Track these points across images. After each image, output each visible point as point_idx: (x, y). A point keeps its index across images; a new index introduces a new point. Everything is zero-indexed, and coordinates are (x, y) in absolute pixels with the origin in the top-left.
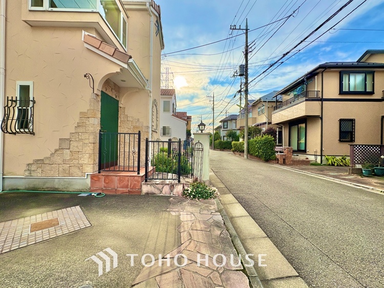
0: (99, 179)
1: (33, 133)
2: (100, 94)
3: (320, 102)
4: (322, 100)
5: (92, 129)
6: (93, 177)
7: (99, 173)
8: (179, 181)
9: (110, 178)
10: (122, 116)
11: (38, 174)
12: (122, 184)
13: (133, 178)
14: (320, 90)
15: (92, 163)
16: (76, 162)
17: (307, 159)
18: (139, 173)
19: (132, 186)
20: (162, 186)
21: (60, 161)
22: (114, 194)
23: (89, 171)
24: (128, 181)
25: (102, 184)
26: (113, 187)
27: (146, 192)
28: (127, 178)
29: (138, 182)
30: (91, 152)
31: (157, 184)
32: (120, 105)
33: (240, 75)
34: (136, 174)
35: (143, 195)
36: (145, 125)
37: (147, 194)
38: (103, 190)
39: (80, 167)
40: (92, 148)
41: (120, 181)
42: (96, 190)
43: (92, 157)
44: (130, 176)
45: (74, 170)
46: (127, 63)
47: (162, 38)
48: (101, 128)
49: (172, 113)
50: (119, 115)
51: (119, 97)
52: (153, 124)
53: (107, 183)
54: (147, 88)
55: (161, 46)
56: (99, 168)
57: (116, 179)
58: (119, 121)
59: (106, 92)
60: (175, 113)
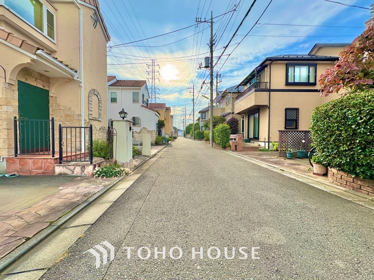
0: (14, 162)
2: (16, 83)
3: (268, 93)
4: (270, 90)
5: (5, 116)
6: (8, 160)
7: (16, 156)
8: (91, 163)
9: (25, 160)
10: (54, 105)
12: (36, 166)
13: (46, 160)
14: (268, 81)
15: (7, 147)
17: (260, 145)
18: (53, 156)
19: (46, 168)
20: (73, 167)
22: (29, 175)
23: (4, 155)
24: (42, 163)
25: (17, 166)
26: (27, 169)
27: (59, 173)
28: (40, 161)
29: (51, 164)
30: (5, 137)
31: (69, 165)
32: (51, 94)
33: (205, 67)
34: (51, 157)
35: (56, 176)
36: (76, 113)
37: (60, 174)
38: (18, 172)
40: (6, 134)
41: (34, 163)
42: (12, 171)
43: (7, 142)
44: (44, 159)
46: (35, 54)
47: (105, 30)
48: (20, 115)
49: (142, 104)
50: (50, 104)
51: (49, 87)
52: (90, 113)
53: (22, 165)
54: (75, 78)
55: (106, 38)
56: (16, 152)
57: (30, 161)
58: (50, 110)
59: (27, 82)
60: (147, 104)
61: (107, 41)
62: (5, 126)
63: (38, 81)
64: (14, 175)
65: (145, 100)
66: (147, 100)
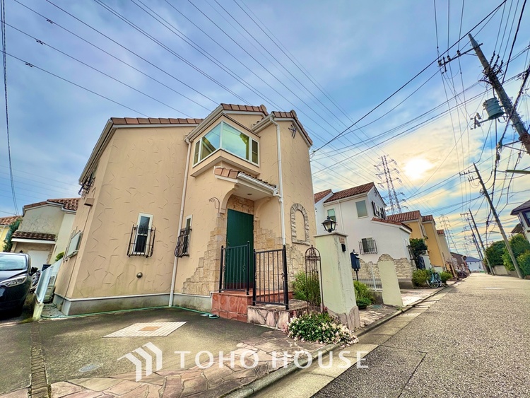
0: (217, 300)
1: (188, 255)
2: (226, 212)
5: (216, 246)
6: (214, 296)
7: (220, 292)
8: (287, 308)
9: (225, 297)
10: (258, 230)
11: (187, 292)
12: (232, 307)
13: (241, 299)
15: (214, 280)
16: (205, 280)
18: (248, 294)
19: (240, 310)
20: (266, 312)
21: (198, 280)
22: (225, 317)
23: (212, 290)
24: (237, 303)
25: (219, 305)
26: (226, 309)
27: (251, 319)
28: (236, 299)
29: (245, 304)
30: (214, 269)
31: (262, 309)
32: (255, 219)
34: (245, 294)
35: (248, 324)
36: (277, 235)
37: (252, 322)
38: (219, 312)
39: (207, 284)
40: (215, 265)
41: (232, 302)
42: (215, 311)
43: (215, 275)
44: (239, 297)
45: (205, 288)
46: (237, 178)
47: (305, 135)
48: (228, 245)
49: (373, 216)
50: (254, 230)
51: (253, 211)
52: (294, 234)
53: (222, 304)
54: (275, 194)
55: (307, 144)
56: (220, 287)
57: (228, 299)
58: (255, 236)
59: (235, 209)
60: (383, 216)
61: (309, 147)
62: (214, 257)
63: (244, 206)
64: (216, 316)
65: (378, 209)
66: (382, 210)
